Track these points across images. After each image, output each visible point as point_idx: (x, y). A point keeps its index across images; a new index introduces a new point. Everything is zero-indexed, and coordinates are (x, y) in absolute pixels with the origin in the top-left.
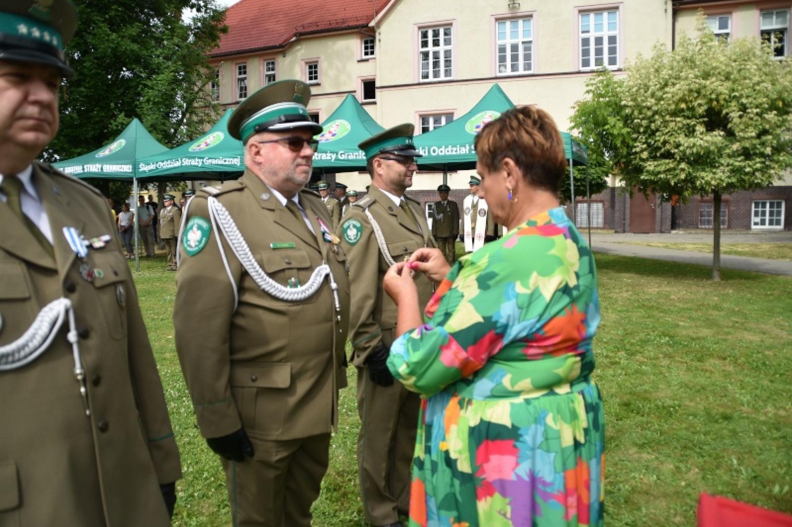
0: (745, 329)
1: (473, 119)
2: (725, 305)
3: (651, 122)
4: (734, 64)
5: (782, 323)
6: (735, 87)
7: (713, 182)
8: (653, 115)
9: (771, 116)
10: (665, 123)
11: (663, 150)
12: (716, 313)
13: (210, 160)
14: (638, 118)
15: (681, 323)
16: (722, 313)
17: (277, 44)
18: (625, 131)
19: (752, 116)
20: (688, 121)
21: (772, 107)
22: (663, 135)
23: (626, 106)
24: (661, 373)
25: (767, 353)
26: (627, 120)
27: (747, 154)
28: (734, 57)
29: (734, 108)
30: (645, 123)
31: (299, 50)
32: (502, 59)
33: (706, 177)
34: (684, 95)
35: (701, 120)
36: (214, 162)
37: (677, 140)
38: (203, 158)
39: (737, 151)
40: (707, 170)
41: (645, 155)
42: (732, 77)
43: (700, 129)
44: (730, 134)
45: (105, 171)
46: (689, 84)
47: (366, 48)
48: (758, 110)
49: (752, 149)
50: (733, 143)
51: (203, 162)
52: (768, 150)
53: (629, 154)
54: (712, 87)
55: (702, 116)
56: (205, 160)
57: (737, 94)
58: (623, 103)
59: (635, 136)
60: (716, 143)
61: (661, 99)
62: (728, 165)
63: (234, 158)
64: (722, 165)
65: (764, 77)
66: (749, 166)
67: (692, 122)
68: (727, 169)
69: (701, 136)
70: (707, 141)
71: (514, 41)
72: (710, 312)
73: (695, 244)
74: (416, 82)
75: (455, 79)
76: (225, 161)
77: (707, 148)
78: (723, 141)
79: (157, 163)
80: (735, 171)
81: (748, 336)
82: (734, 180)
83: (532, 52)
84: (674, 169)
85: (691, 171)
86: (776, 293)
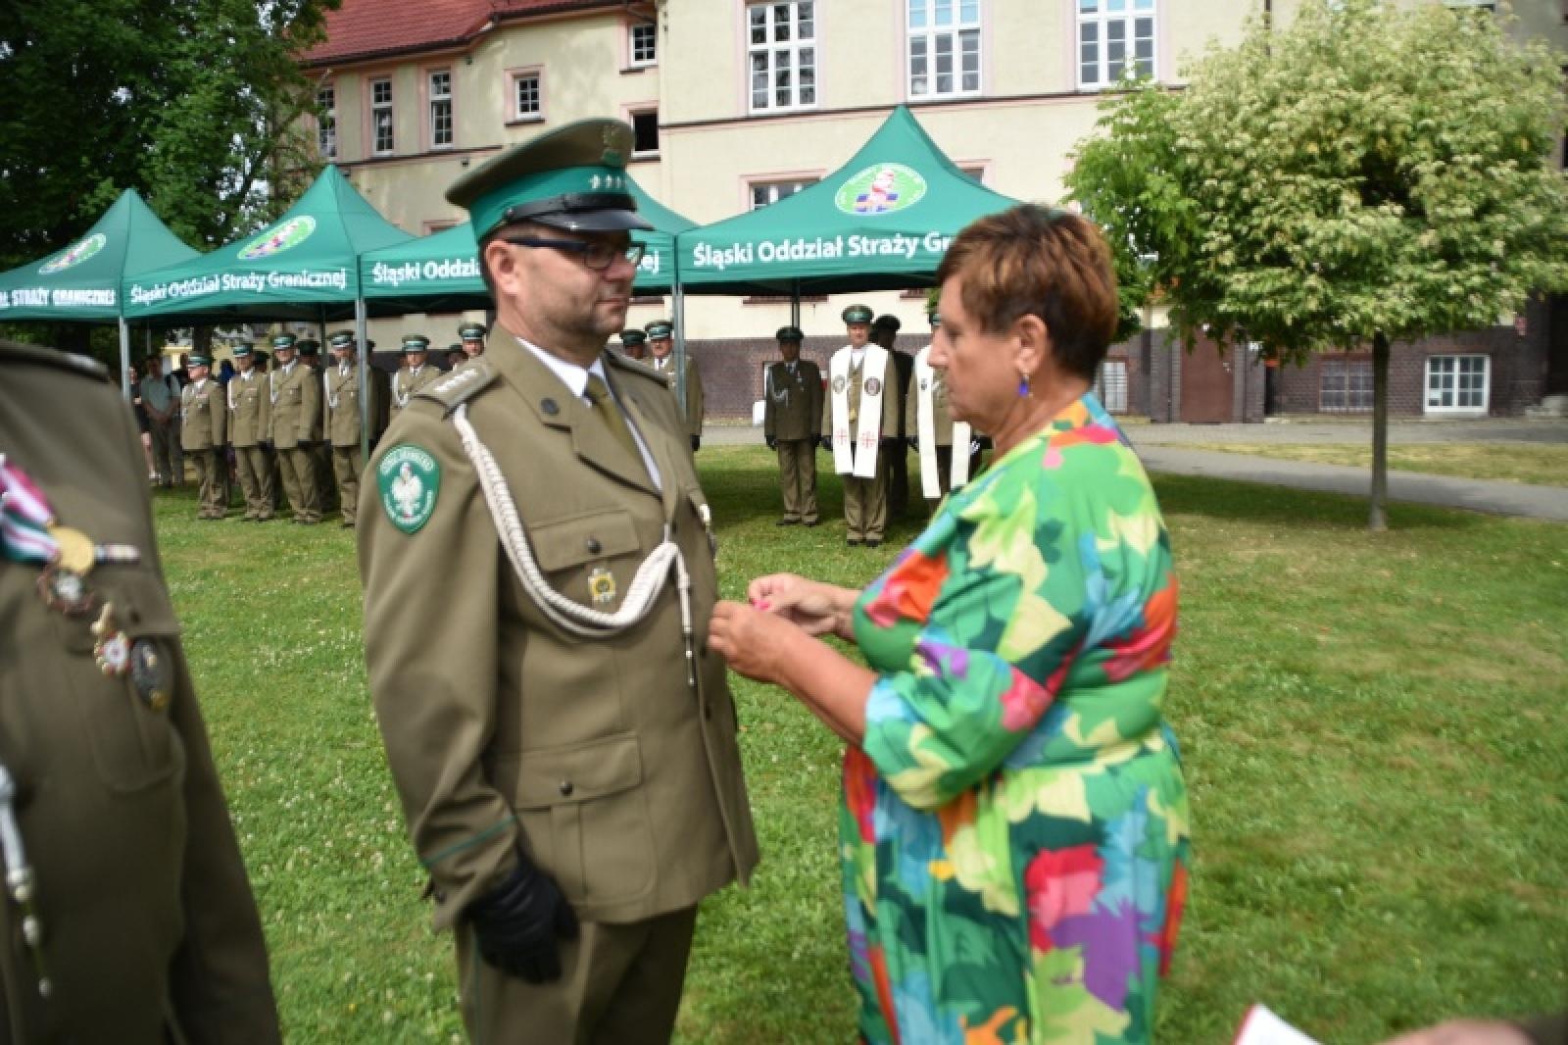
0: (1468, 652)
1: (852, 182)
2: (1411, 591)
3: (1241, 185)
4: (1421, 57)
5: (1544, 633)
6: (1426, 106)
7: (1378, 318)
8: (1246, 171)
9: (1506, 171)
10: (1273, 187)
11: (1267, 247)
12: (1393, 610)
13: (282, 278)
14: (1213, 177)
15: (1321, 638)
16: (1408, 611)
17: (454, 37)
18: (1184, 204)
19: (1466, 169)
20: (1324, 183)
21: (1508, 151)
22: (1268, 212)
23: (1185, 150)
24: (1295, 777)
25: (1529, 713)
26: (1188, 180)
27: (1451, 254)
28: (1421, 42)
29: (1424, 154)
30: (1227, 187)
31: (501, 49)
32: (919, 66)
33: (1366, 306)
34: (1316, 124)
35: (1352, 180)
36: (290, 281)
37: (1299, 225)
38: (267, 274)
39: (1430, 247)
40: (1365, 289)
41: (1228, 258)
42: (1419, 84)
43: (1350, 199)
44: (1415, 213)
45: (57, 303)
46: (1325, 102)
47: (638, 45)
48: (1478, 158)
49: (1465, 244)
50: (1419, 232)
51: (266, 282)
52: (1498, 247)
53: (1193, 256)
54: (1377, 107)
55: (1353, 173)
56: (270, 277)
57: (1430, 122)
58: (1181, 142)
59: (1205, 216)
60: (1384, 232)
61: (1265, 132)
62: (1411, 279)
63: (332, 272)
64: (1398, 279)
65: (1486, 87)
66: (1457, 281)
67: (1334, 185)
68: (1407, 289)
69: (1353, 216)
70: (1365, 227)
71: (943, 29)
72: (1381, 607)
73: (1317, 446)
74: (742, 114)
75: (823, 107)
76: (314, 279)
77: (1365, 242)
78: (1400, 227)
79: (168, 285)
80: (1427, 292)
81: (1479, 671)
82: (1423, 312)
83: (980, 51)
84: (1293, 289)
85: (1330, 292)
86: (1512, 557)
